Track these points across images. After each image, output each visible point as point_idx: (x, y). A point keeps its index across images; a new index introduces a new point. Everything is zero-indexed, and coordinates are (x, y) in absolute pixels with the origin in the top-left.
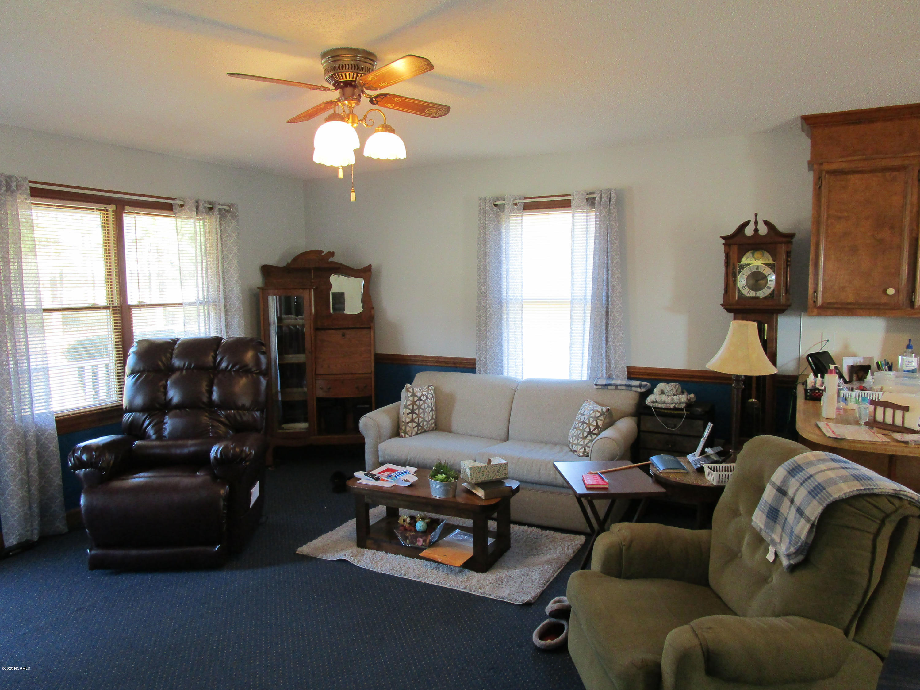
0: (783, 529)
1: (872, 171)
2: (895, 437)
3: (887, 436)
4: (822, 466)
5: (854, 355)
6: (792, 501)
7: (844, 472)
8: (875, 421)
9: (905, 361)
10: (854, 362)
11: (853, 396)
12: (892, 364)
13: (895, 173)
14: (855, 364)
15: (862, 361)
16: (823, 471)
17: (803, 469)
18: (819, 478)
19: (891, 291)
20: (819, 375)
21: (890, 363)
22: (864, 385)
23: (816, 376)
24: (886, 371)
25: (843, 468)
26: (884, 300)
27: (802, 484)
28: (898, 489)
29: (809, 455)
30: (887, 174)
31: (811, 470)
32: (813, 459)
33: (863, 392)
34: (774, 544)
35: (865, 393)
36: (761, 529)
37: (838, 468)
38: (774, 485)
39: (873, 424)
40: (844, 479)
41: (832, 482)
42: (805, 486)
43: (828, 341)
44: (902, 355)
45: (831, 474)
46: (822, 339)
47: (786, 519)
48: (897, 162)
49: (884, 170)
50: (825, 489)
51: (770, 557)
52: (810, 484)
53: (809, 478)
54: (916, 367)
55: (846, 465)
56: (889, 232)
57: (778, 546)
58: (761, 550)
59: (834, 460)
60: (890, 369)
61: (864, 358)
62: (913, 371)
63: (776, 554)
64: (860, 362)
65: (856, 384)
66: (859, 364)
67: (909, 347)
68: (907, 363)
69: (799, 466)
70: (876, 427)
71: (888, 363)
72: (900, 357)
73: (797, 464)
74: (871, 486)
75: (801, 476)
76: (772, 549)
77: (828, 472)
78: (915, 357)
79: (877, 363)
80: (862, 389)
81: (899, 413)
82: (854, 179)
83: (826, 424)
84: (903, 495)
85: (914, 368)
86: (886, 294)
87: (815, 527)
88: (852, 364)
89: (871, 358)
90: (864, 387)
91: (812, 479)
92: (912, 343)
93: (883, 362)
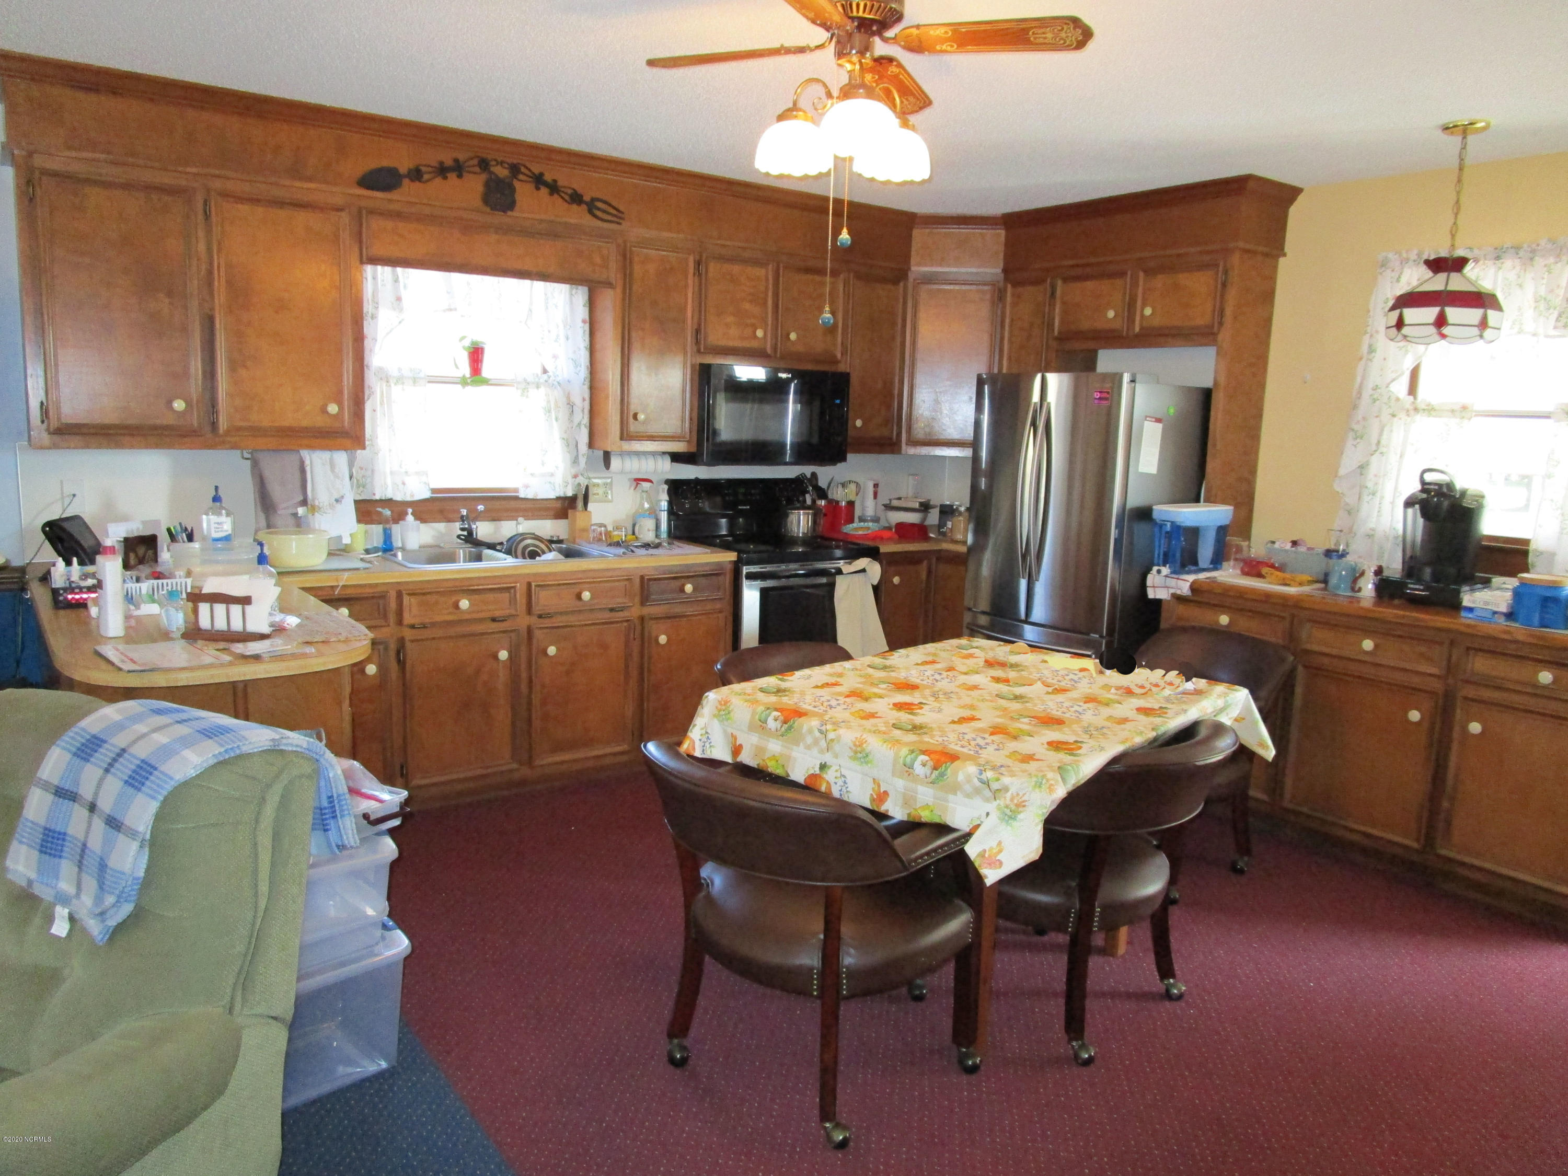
0: (80, 865)
1: (127, 186)
2: (238, 651)
3: (226, 652)
4: (141, 728)
5: (125, 519)
6: (92, 808)
7: (183, 730)
8: (198, 629)
9: (212, 522)
10: (127, 532)
11: (144, 591)
12: (192, 530)
13: (166, 198)
14: (131, 535)
15: (141, 527)
16: (143, 736)
17: (105, 742)
18: (141, 751)
19: (179, 405)
20: (75, 560)
21: (189, 530)
22: (159, 569)
23: (68, 563)
24: (184, 542)
25: (178, 722)
26: (169, 420)
27: (107, 771)
28: (277, 737)
29: (112, 712)
30: (154, 197)
31: (120, 741)
32: (117, 717)
33: (160, 581)
34: (64, 900)
35: (163, 584)
36: (30, 883)
37: (171, 724)
38: (46, 786)
39: (194, 634)
40: (186, 742)
41: (167, 752)
42: (115, 771)
43: (74, 495)
44: (207, 514)
45: (161, 738)
46: (62, 493)
47: (84, 845)
48: (167, 179)
49: (149, 188)
50: (156, 769)
51: (60, 928)
52: (125, 767)
53: (119, 755)
54: (230, 532)
55: (184, 716)
56: (167, 300)
57: (74, 901)
58: (37, 921)
59: (159, 712)
60: (190, 538)
61: (144, 523)
62: (227, 538)
63: (72, 918)
64: (138, 529)
65: (145, 570)
66: (136, 534)
67: (216, 499)
68: (216, 525)
69: (94, 737)
70: (203, 639)
71: (186, 529)
72: (204, 517)
73: (89, 734)
74: (234, 742)
75: (104, 755)
76: (61, 912)
77: (155, 736)
78: (228, 515)
79: (169, 530)
80: (158, 576)
81: (236, 609)
82: (95, 196)
83: (114, 647)
84: (287, 745)
85: (227, 533)
86: (171, 408)
87: (147, 843)
88: (125, 535)
89: (157, 523)
90: (160, 573)
91: (126, 755)
92: (220, 493)
93: (179, 529)
